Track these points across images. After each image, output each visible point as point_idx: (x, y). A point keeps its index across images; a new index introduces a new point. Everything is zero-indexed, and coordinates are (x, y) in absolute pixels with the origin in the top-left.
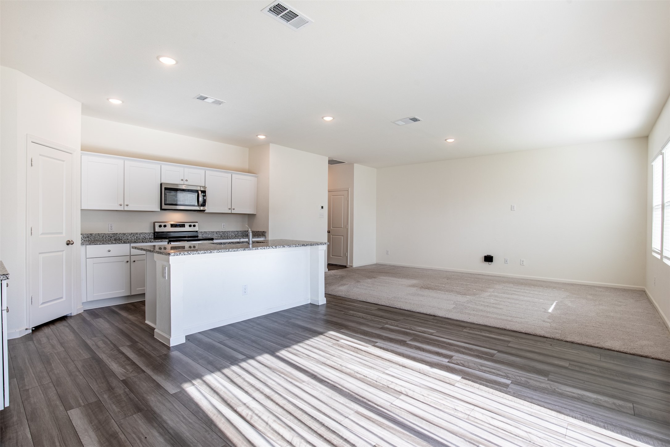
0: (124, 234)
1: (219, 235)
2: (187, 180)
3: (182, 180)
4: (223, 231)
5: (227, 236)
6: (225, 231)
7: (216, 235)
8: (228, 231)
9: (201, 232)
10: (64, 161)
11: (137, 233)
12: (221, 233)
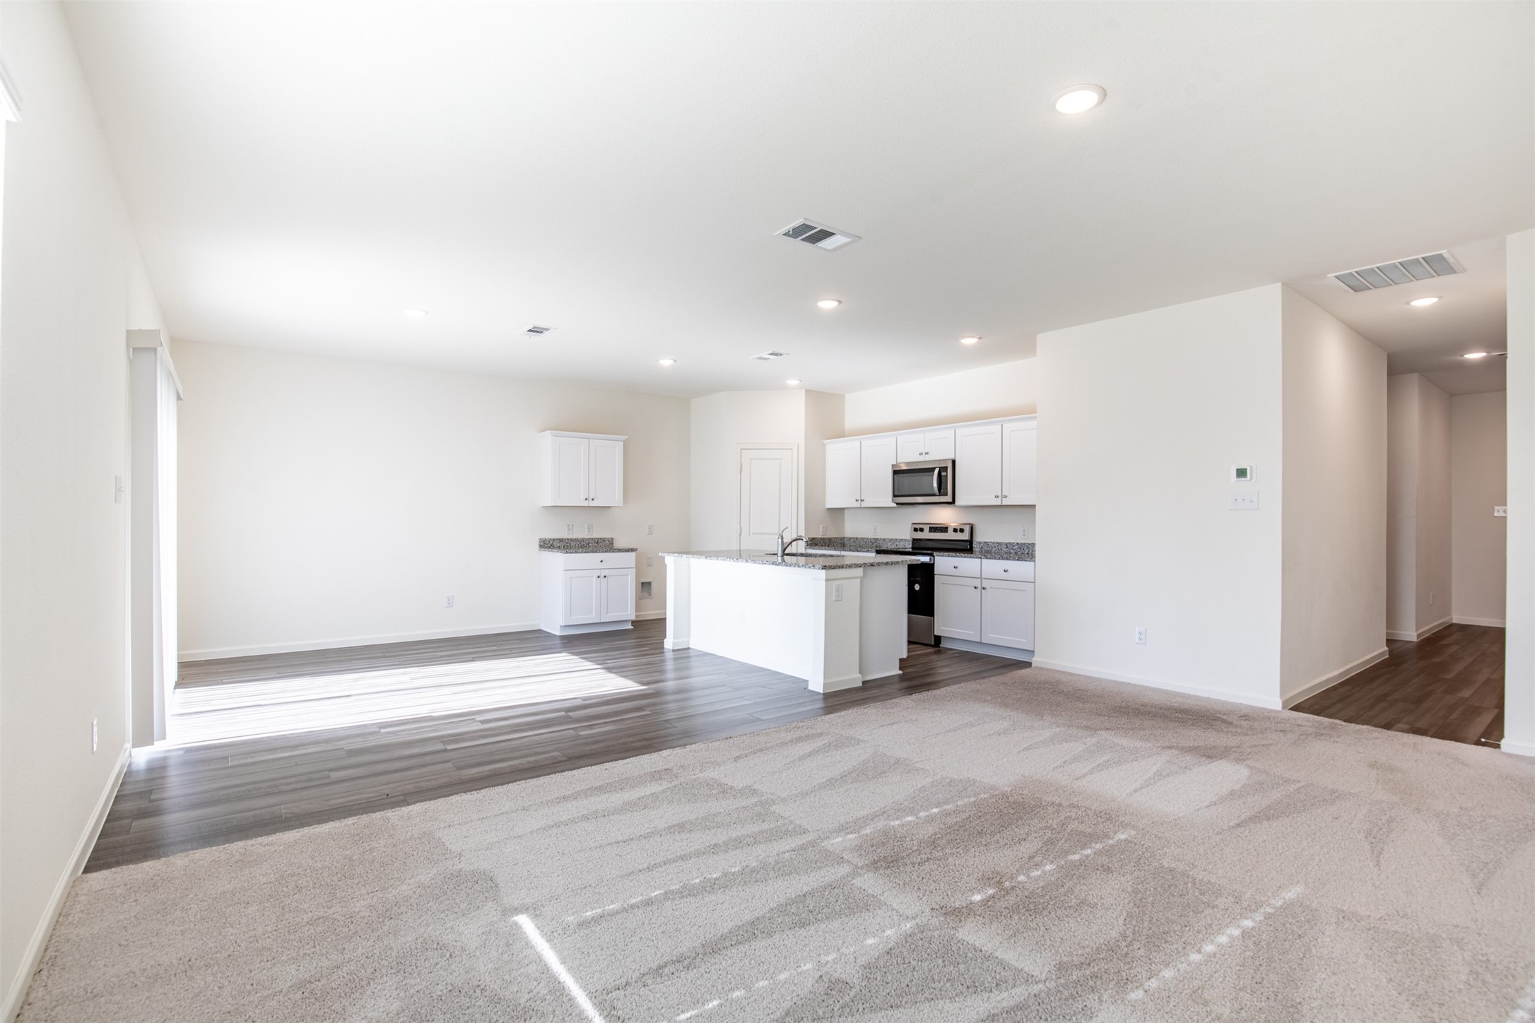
0: (884, 540)
1: (1012, 551)
2: (927, 453)
3: (921, 454)
4: (1020, 542)
5: (1028, 554)
6: (1024, 544)
7: (1006, 550)
8: (1029, 544)
9: (980, 543)
10: (781, 459)
11: (896, 540)
12: (1016, 547)
